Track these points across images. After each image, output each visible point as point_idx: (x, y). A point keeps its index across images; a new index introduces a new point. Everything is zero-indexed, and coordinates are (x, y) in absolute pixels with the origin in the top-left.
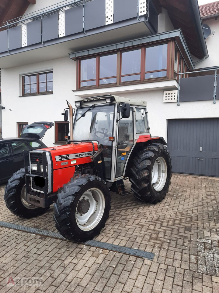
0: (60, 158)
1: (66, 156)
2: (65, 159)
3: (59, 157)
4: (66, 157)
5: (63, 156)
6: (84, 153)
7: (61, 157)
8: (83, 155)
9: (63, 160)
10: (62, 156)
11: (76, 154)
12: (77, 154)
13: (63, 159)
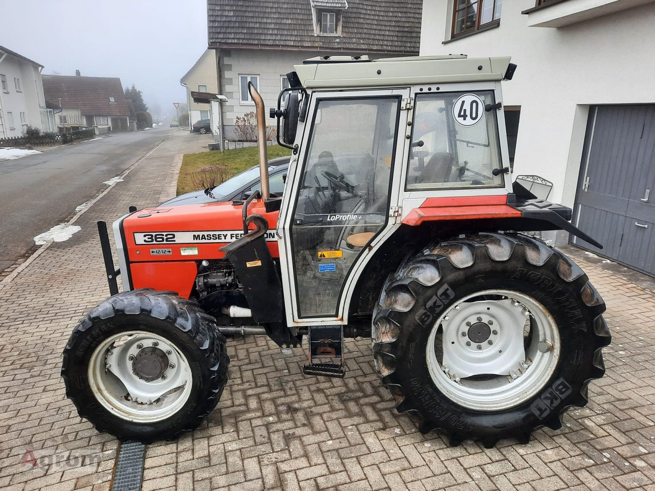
0: (146, 238)
1: (166, 235)
2: (163, 241)
3: (145, 236)
4: (165, 238)
5: (156, 235)
6: (225, 233)
7: (152, 236)
8: (223, 237)
9: (154, 242)
10: (154, 234)
11: (196, 234)
12: (201, 234)
13: (156, 241)
